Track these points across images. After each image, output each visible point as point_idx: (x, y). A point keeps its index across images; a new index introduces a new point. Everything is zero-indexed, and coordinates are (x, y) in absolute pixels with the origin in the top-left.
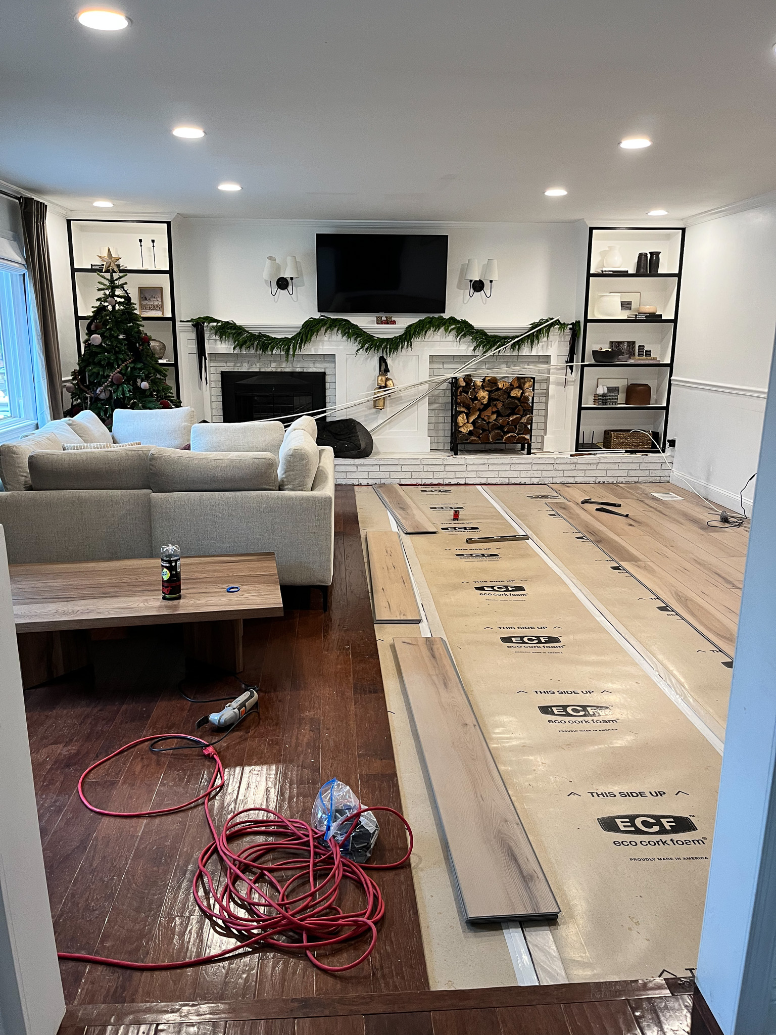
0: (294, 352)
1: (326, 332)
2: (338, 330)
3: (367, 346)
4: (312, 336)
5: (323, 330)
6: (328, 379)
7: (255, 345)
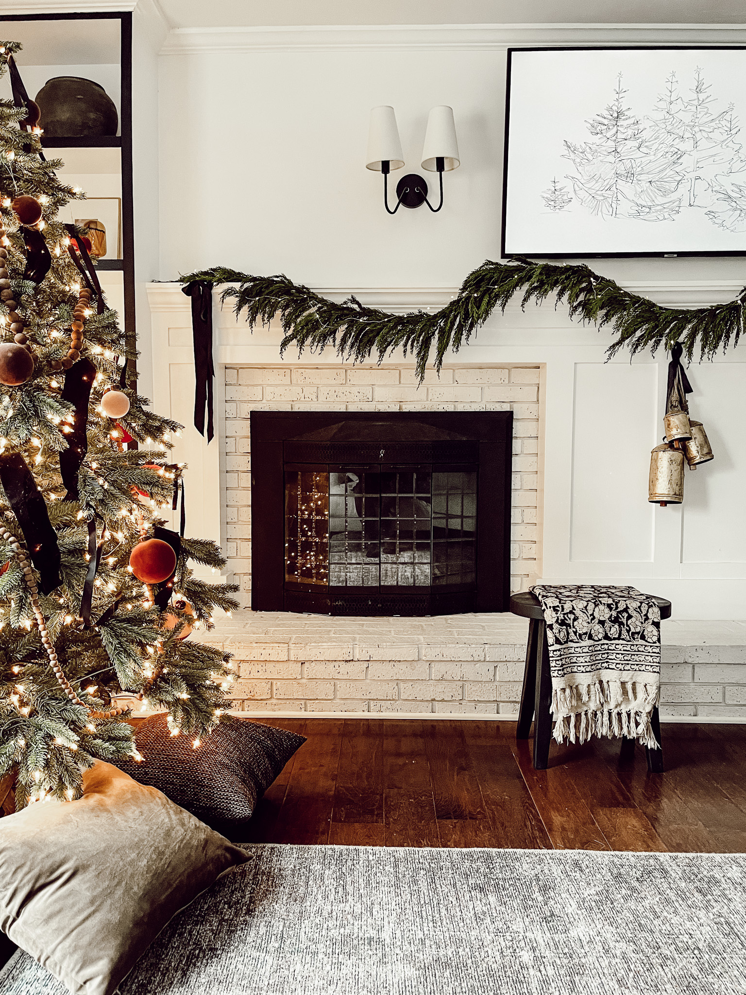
0: (441, 351)
1: (525, 300)
2: (561, 294)
3: (638, 333)
4: (490, 305)
5: (519, 293)
6: (519, 429)
7: (339, 335)
